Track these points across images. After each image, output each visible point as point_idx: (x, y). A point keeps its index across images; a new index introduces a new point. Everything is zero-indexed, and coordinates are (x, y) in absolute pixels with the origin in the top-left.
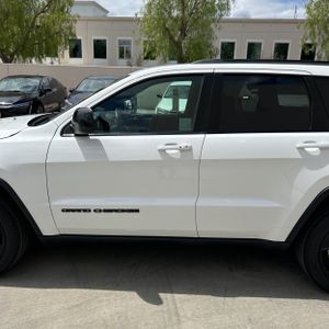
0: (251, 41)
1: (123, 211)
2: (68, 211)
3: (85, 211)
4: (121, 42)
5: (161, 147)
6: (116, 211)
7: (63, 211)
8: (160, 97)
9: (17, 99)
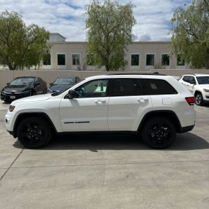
0: (149, 54)
3: (72, 123)
4: (74, 56)
5: (96, 101)
7: (65, 123)
8: (96, 86)
9: (23, 89)
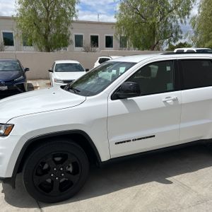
1: (147, 137)
2: (118, 143)
3: (128, 141)
5: (164, 100)
6: (144, 138)
7: (116, 144)
